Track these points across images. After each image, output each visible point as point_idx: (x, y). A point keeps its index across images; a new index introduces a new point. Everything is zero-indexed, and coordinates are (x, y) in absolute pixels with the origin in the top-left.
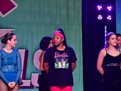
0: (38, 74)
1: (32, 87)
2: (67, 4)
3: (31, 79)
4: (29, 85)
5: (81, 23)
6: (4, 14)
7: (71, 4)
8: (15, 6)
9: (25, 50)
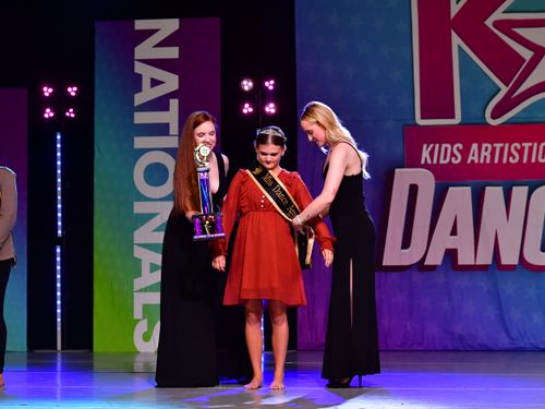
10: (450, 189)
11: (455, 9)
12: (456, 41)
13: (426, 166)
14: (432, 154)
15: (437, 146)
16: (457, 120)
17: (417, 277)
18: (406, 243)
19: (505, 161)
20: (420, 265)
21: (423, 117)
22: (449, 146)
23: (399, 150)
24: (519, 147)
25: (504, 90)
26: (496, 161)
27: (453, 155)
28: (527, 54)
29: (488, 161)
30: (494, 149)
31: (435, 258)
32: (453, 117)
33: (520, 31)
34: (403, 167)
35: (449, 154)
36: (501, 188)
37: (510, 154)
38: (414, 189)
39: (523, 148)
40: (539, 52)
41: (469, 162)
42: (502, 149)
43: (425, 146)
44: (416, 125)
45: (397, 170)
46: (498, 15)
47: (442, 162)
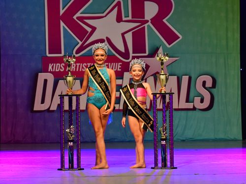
0: (200, 98)
1: (194, 109)
2: (227, 35)
3: (193, 102)
4: (192, 107)
5: (239, 52)
6: (169, 45)
7: (230, 35)
8: (179, 38)
9: (188, 76)
10: (60, 81)
11: (62, 12)
12: (62, 24)
13: (50, 72)
14: (53, 67)
15: (55, 64)
16: (62, 55)
17: (47, 114)
18: (43, 102)
19: (81, 70)
20: (48, 110)
21: (49, 53)
22: (59, 64)
23: (40, 66)
24: (86, 65)
25: (80, 43)
26: (77, 70)
27: (61, 68)
28: (89, 30)
29: (74, 70)
30: (76, 66)
31: (54, 107)
32: (61, 53)
33: (87, 21)
34: (41, 72)
35: (59, 67)
36: (79, 81)
37: (83, 68)
38: (46, 81)
39: (87, 65)
40: (94, 29)
41: (67, 70)
42: (80, 66)
43: (50, 64)
44: (47, 56)
45: (39, 74)
46: (78, 14)
47: (57, 70)
